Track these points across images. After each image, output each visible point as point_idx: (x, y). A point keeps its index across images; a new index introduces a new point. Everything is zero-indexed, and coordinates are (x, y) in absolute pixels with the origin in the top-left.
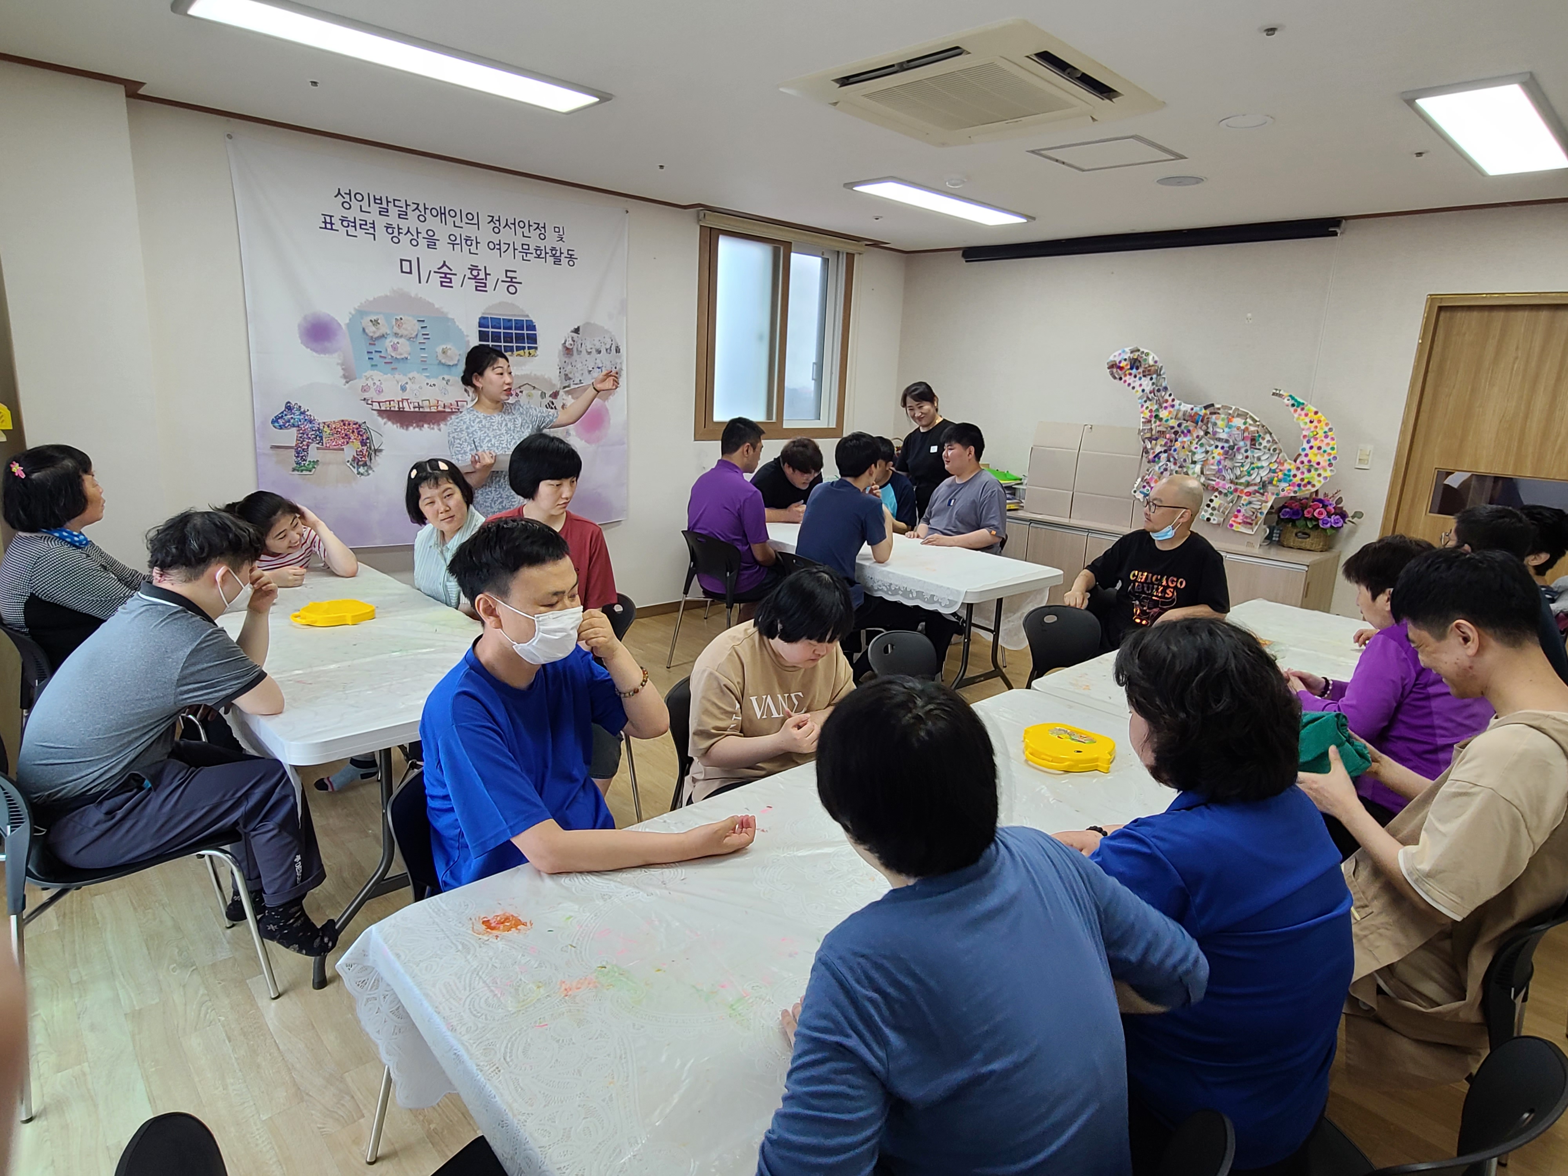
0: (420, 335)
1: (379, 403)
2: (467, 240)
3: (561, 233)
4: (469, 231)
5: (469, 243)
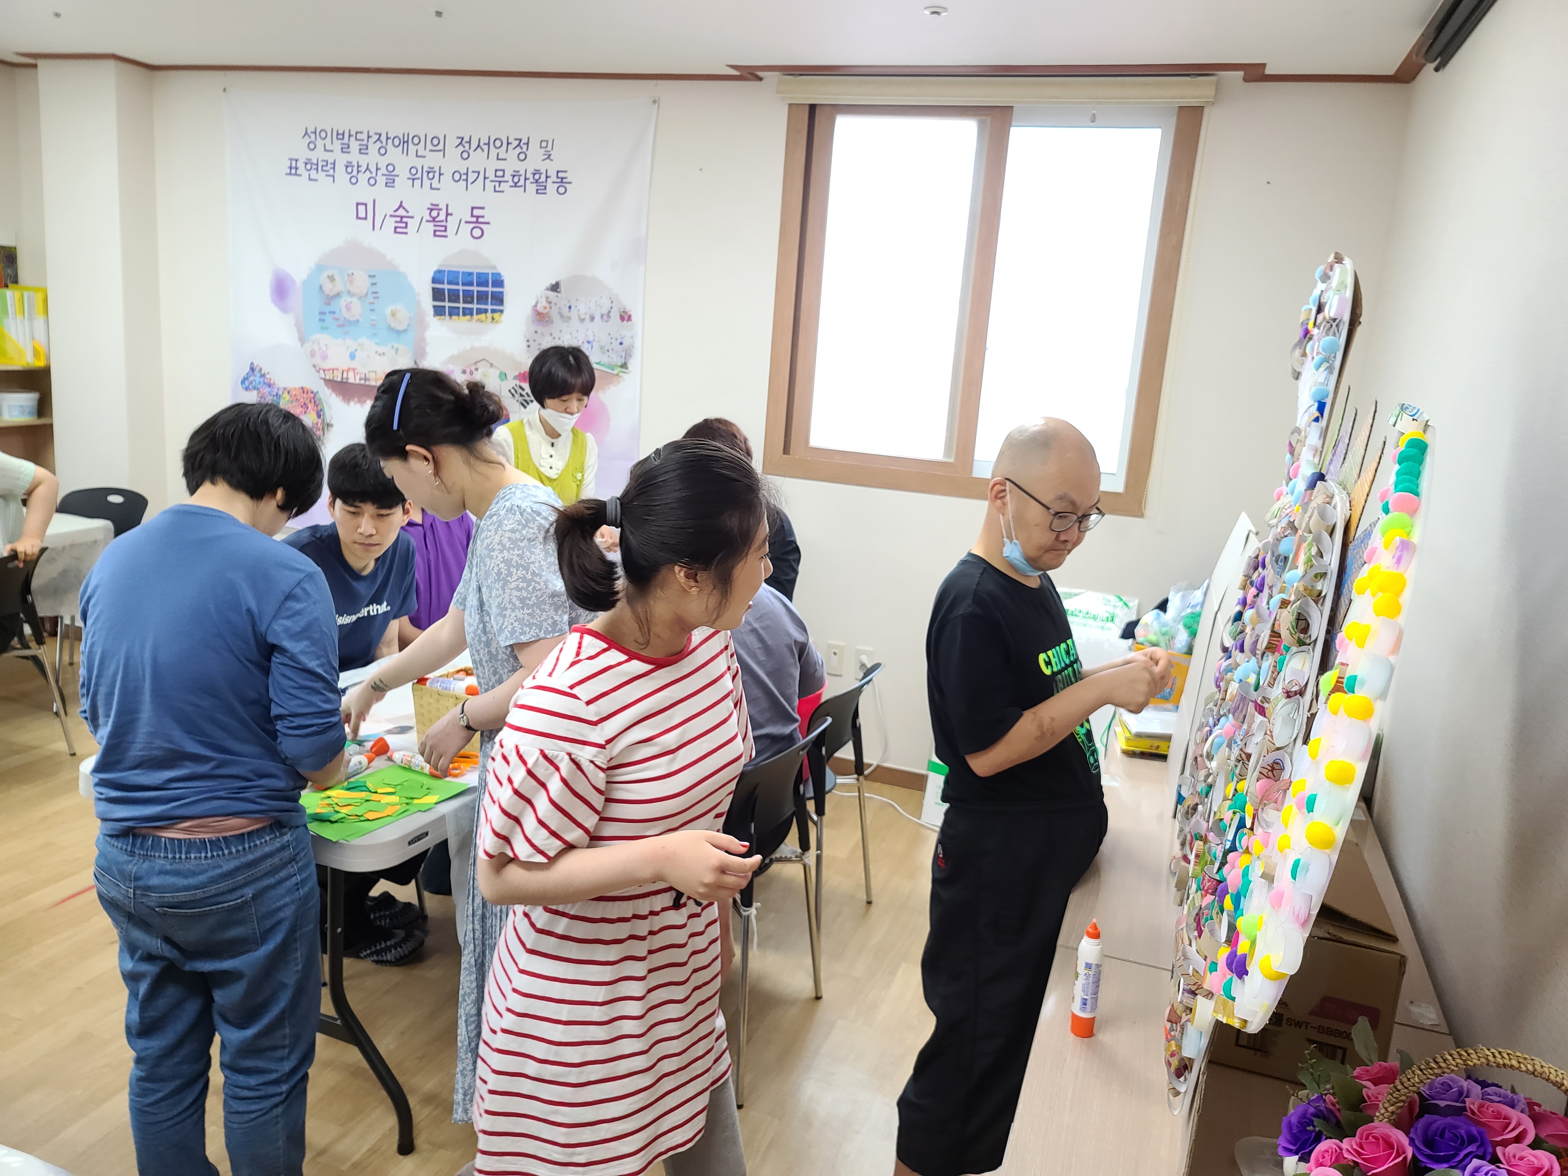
0: (371, 294)
1: (324, 371)
2: (429, 172)
3: (550, 148)
4: (433, 160)
5: (431, 175)
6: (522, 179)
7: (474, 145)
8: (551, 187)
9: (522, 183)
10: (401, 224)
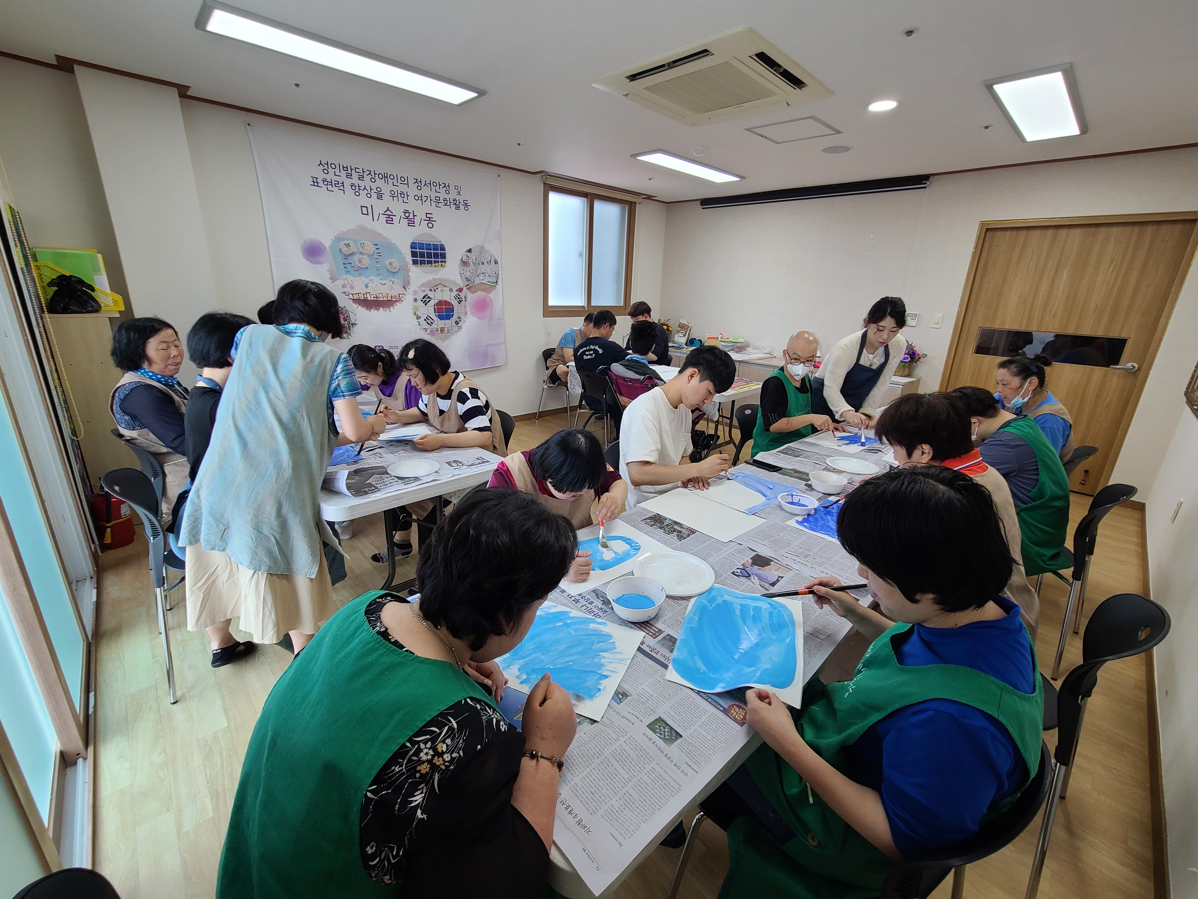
0: (375, 254)
1: (352, 294)
3: (459, 190)
4: (403, 188)
5: (402, 196)
6: (448, 202)
7: (423, 184)
8: (462, 207)
9: (448, 204)
10: (390, 219)
